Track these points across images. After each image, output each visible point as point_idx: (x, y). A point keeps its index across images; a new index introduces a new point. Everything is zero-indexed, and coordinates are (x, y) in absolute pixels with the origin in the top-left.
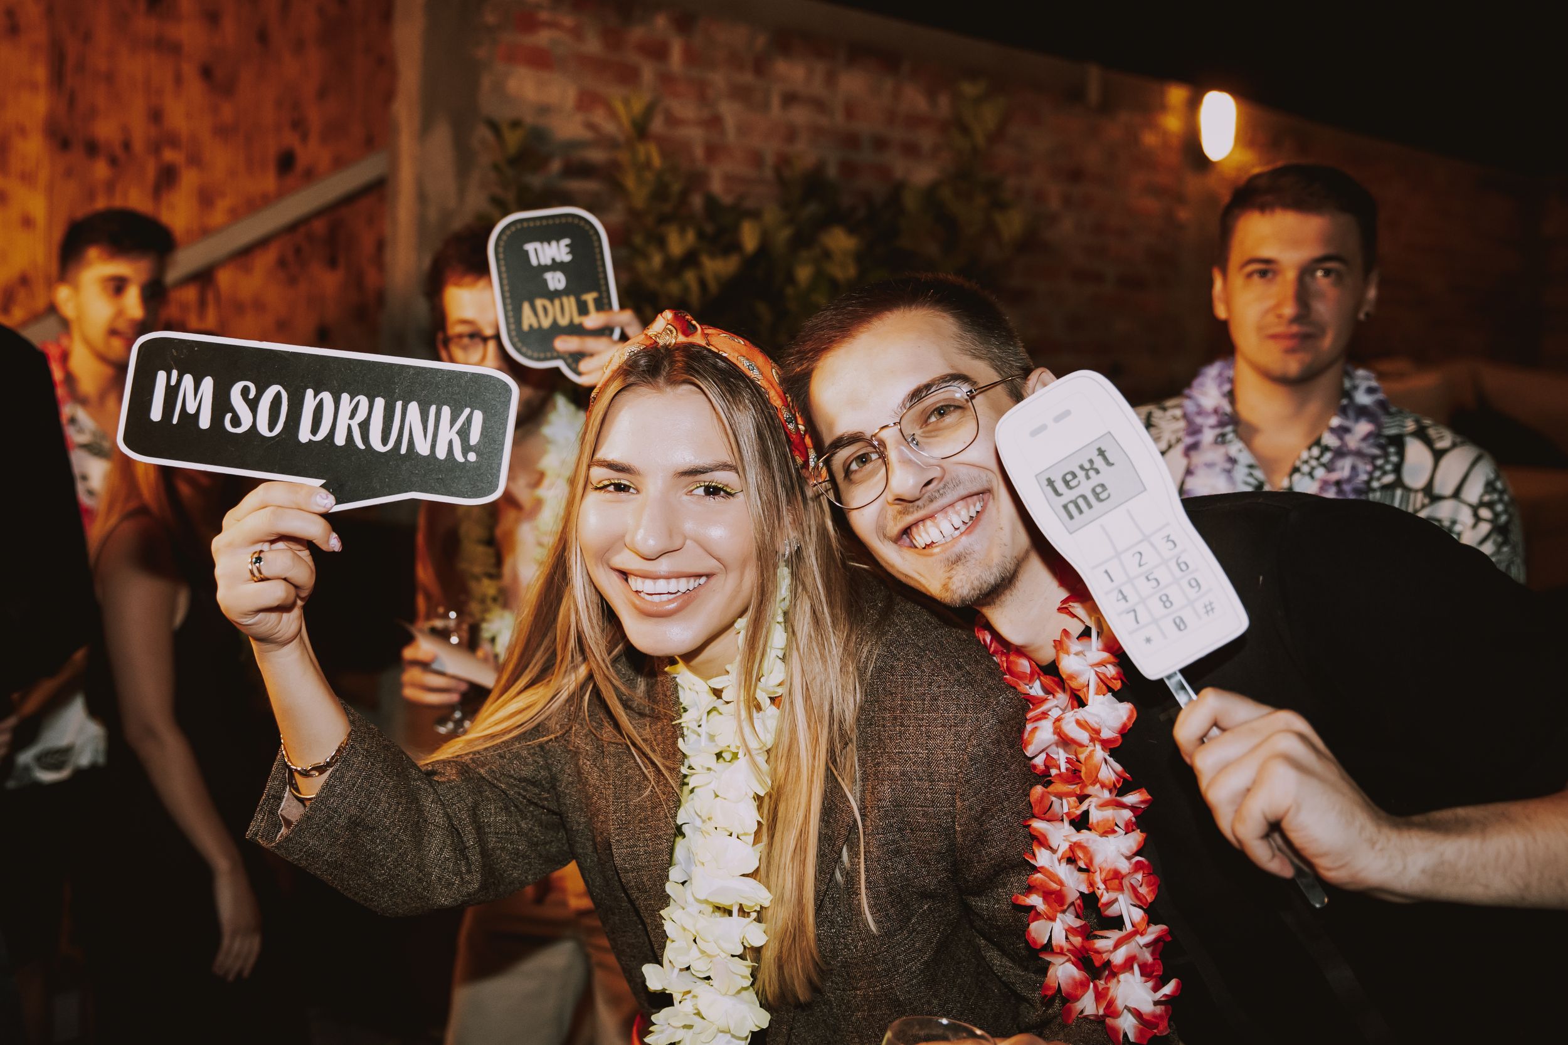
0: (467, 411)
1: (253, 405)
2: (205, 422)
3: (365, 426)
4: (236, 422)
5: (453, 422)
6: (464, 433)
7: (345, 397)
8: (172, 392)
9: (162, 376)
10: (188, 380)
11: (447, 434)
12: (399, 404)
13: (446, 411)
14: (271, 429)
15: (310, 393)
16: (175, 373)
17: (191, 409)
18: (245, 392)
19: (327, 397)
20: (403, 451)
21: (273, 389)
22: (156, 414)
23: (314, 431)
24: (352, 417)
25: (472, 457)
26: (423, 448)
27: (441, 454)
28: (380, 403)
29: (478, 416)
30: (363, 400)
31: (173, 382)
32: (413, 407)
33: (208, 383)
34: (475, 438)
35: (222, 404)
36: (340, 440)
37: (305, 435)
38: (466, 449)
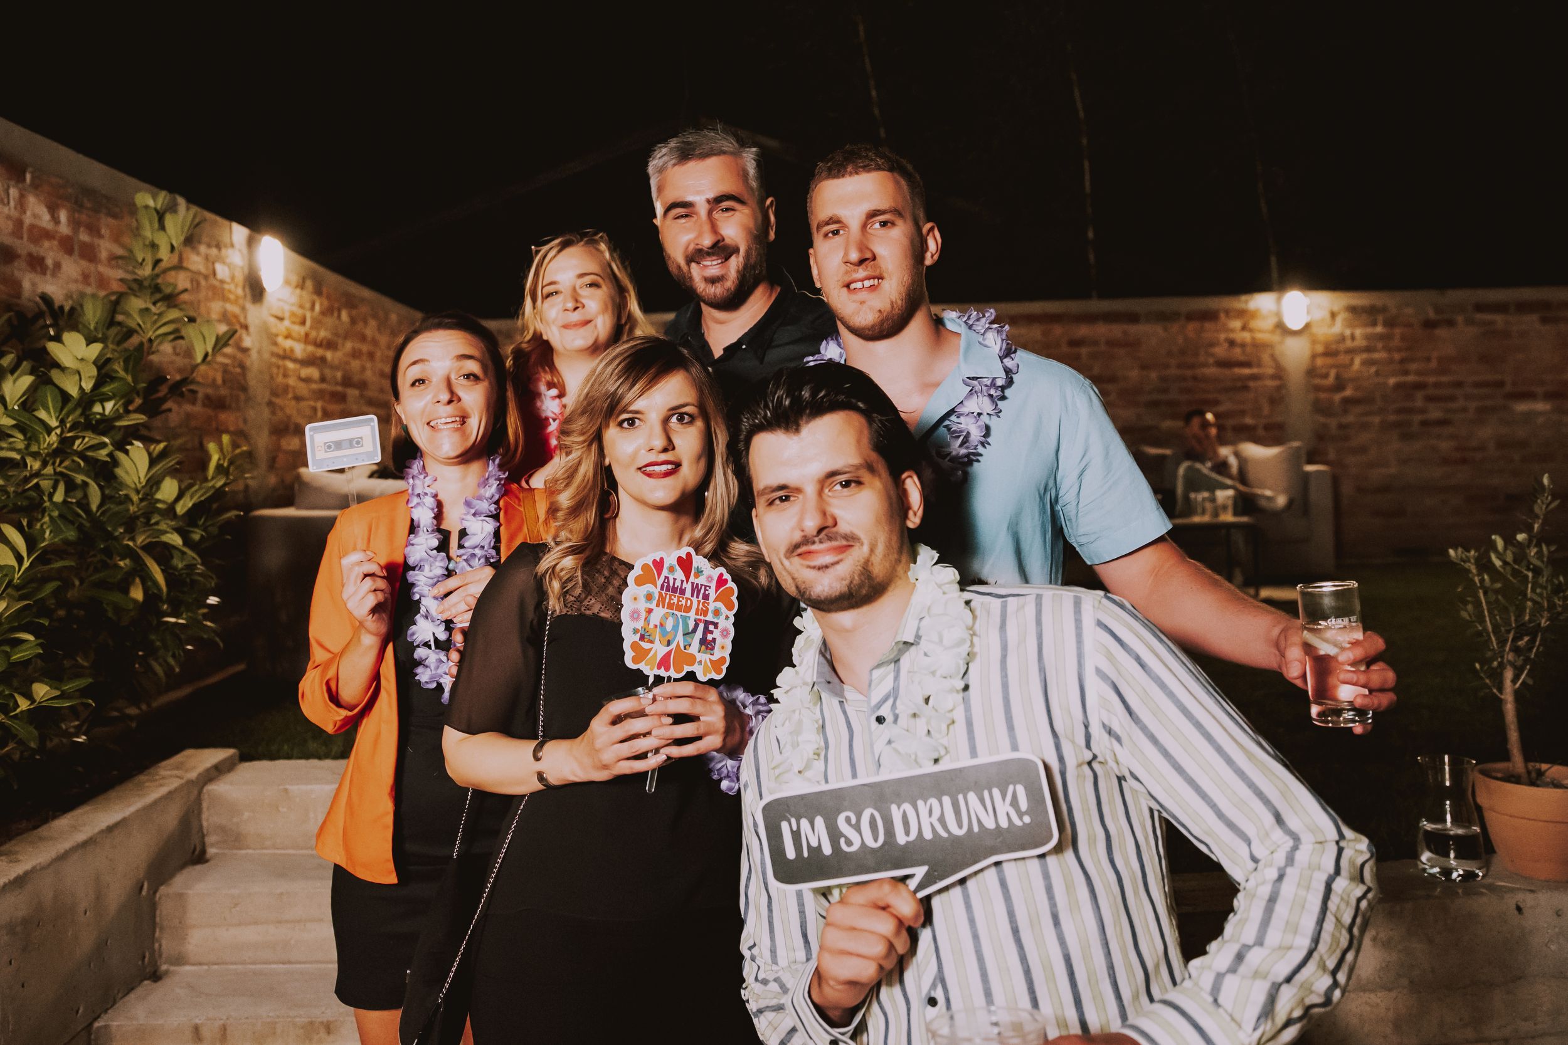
0: (1011, 788)
1: (857, 828)
2: (827, 850)
3: (942, 820)
4: (849, 843)
5: (1004, 797)
6: (1014, 803)
8: (796, 835)
9: (784, 825)
10: (804, 823)
11: (1004, 808)
12: (961, 797)
13: (996, 792)
14: (876, 840)
15: (894, 807)
16: (793, 821)
17: (814, 844)
18: (848, 820)
19: (907, 807)
20: (976, 829)
21: (867, 813)
22: (791, 854)
23: (907, 833)
24: (930, 816)
25: (1027, 819)
26: (990, 824)
28: (946, 800)
29: (1020, 788)
30: (933, 801)
31: (795, 828)
32: (972, 796)
33: (819, 821)
34: (1024, 805)
35: (835, 835)
36: (928, 836)
37: (902, 840)
38: (1020, 815)
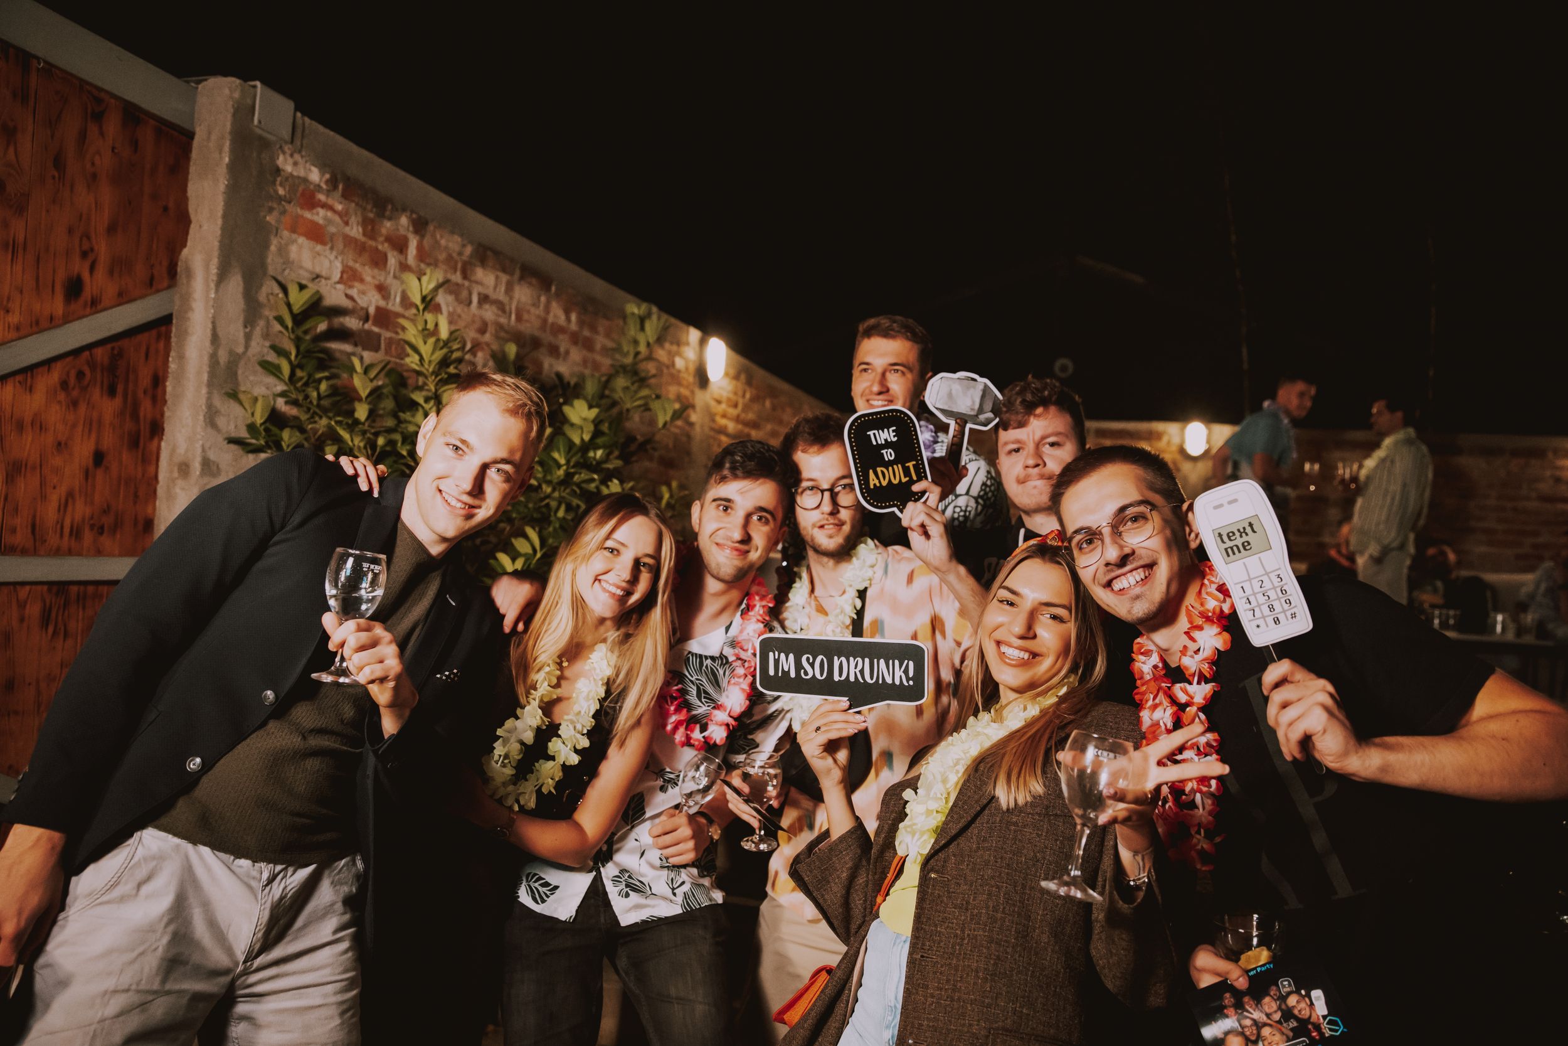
0: (906, 661)
1: (812, 665)
2: (793, 675)
3: (862, 672)
4: (806, 673)
5: (900, 668)
6: (906, 672)
7: (851, 659)
8: (777, 662)
9: (771, 654)
10: (783, 655)
11: (899, 673)
12: (875, 660)
13: (897, 662)
14: (822, 676)
15: (836, 658)
16: (777, 653)
17: (786, 669)
18: (808, 659)
19: (843, 659)
20: (880, 682)
21: (820, 657)
22: (772, 672)
23: (840, 675)
24: (856, 668)
25: (911, 683)
26: (889, 680)
27: (897, 682)
28: (867, 660)
29: (911, 664)
30: (860, 660)
31: (777, 657)
32: (882, 661)
33: (791, 656)
34: (911, 674)
35: (799, 666)
36: (852, 679)
37: (836, 678)
38: (908, 679)
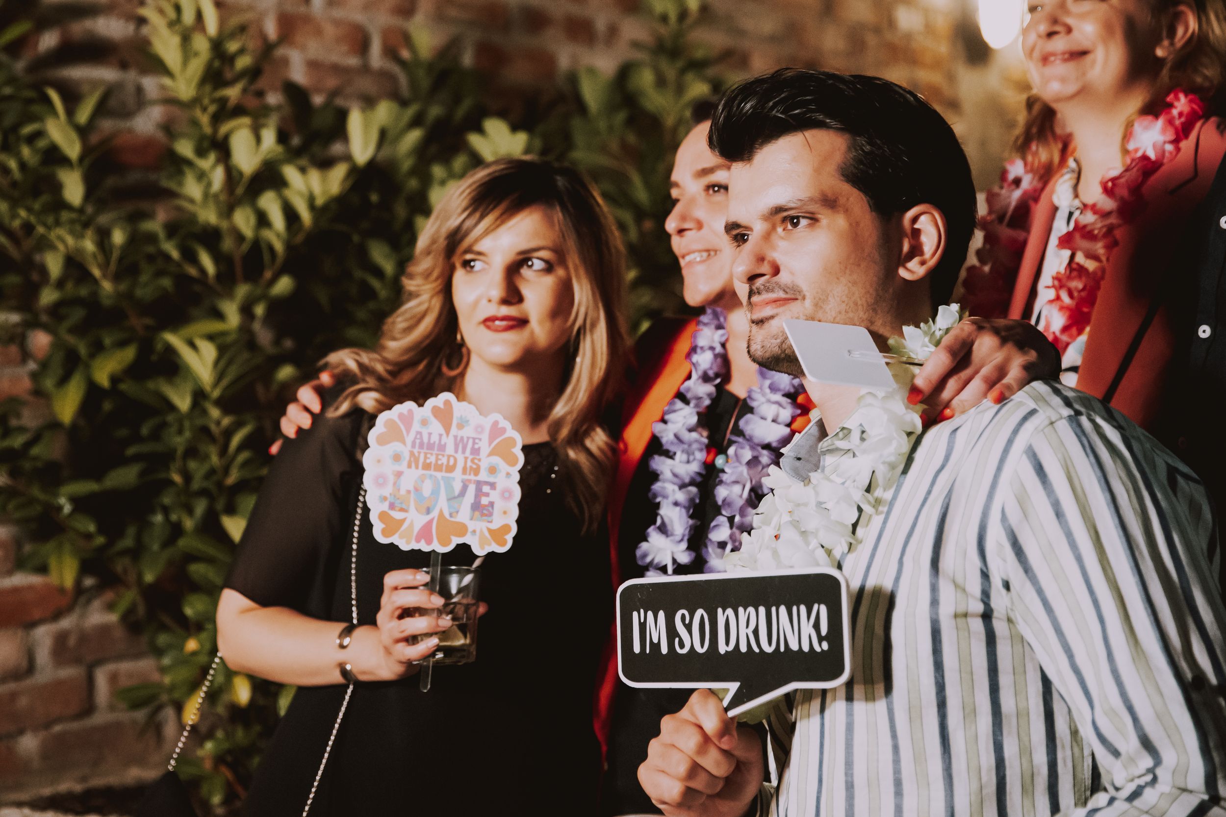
0: (816, 606)
1: (689, 628)
2: (664, 650)
3: (756, 632)
4: (682, 645)
5: (809, 617)
6: (817, 626)
7: (741, 610)
8: (643, 629)
9: (635, 614)
10: (650, 616)
11: (807, 629)
12: (774, 609)
13: (803, 608)
14: (702, 646)
15: (720, 610)
16: (642, 611)
17: (655, 639)
18: (683, 618)
19: (730, 612)
20: (782, 649)
21: (700, 612)
22: (637, 649)
23: (727, 643)
24: (747, 627)
25: (825, 646)
26: (794, 647)
27: (806, 648)
28: (762, 610)
29: (823, 610)
30: (751, 609)
31: (642, 621)
32: (783, 609)
33: (661, 614)
34: (824, 630)
35: (672, 632)
36: (743, 648)
37: (722, 649)
38: (821, 639)
